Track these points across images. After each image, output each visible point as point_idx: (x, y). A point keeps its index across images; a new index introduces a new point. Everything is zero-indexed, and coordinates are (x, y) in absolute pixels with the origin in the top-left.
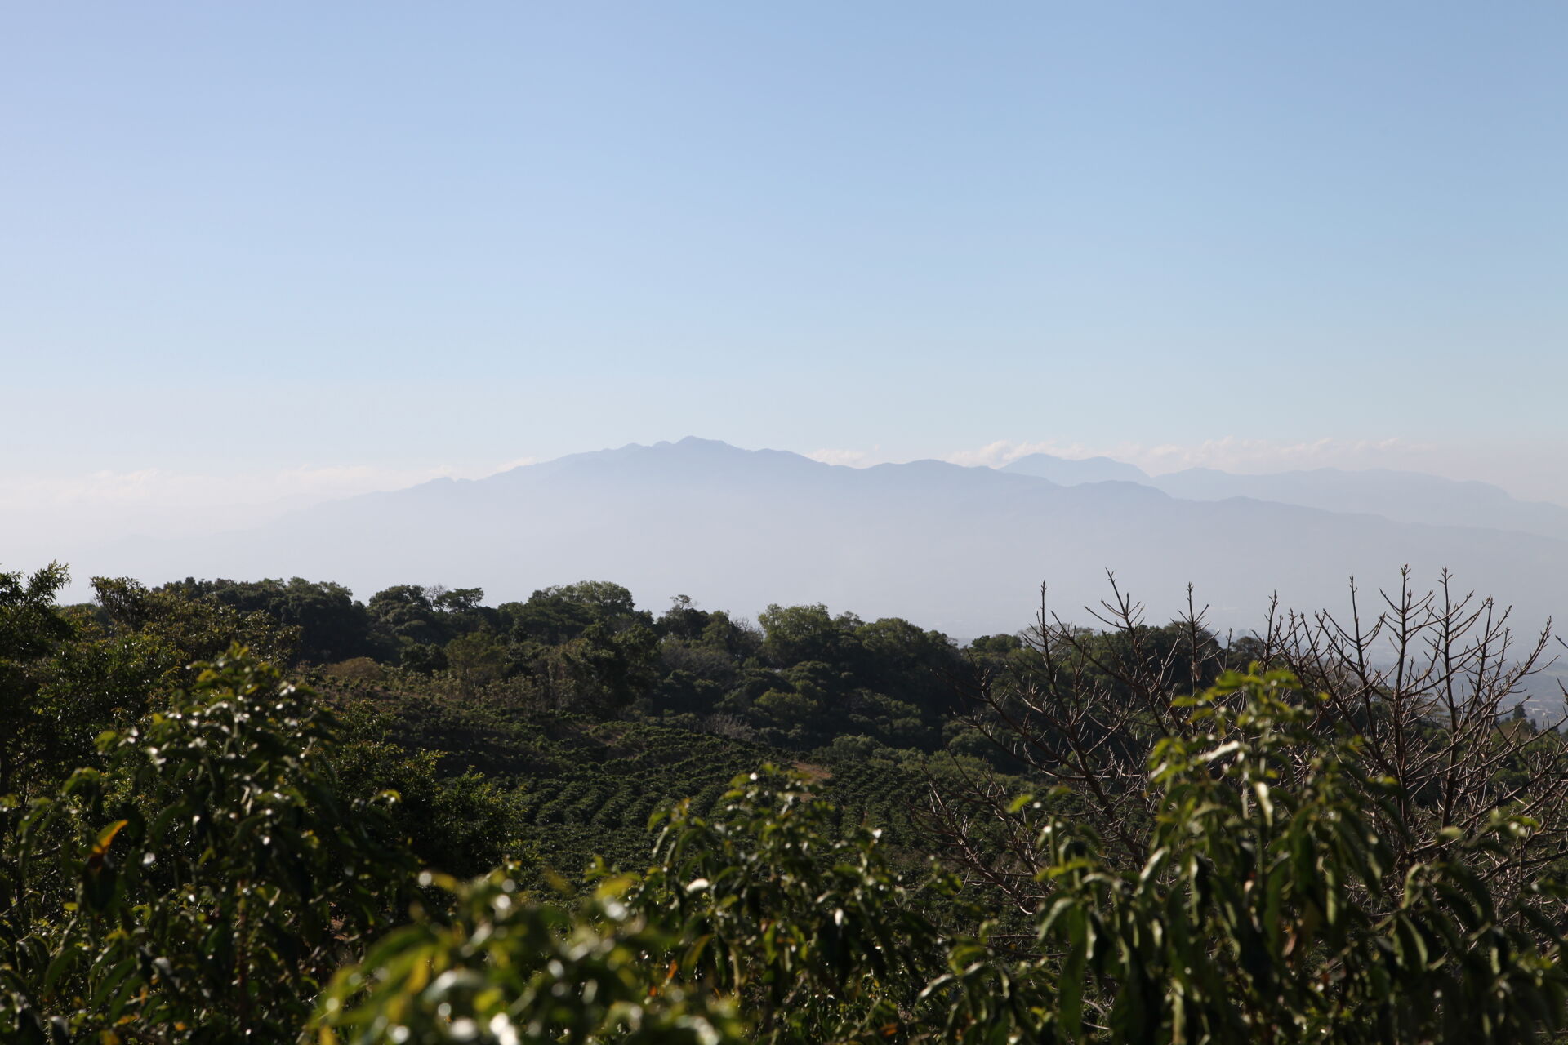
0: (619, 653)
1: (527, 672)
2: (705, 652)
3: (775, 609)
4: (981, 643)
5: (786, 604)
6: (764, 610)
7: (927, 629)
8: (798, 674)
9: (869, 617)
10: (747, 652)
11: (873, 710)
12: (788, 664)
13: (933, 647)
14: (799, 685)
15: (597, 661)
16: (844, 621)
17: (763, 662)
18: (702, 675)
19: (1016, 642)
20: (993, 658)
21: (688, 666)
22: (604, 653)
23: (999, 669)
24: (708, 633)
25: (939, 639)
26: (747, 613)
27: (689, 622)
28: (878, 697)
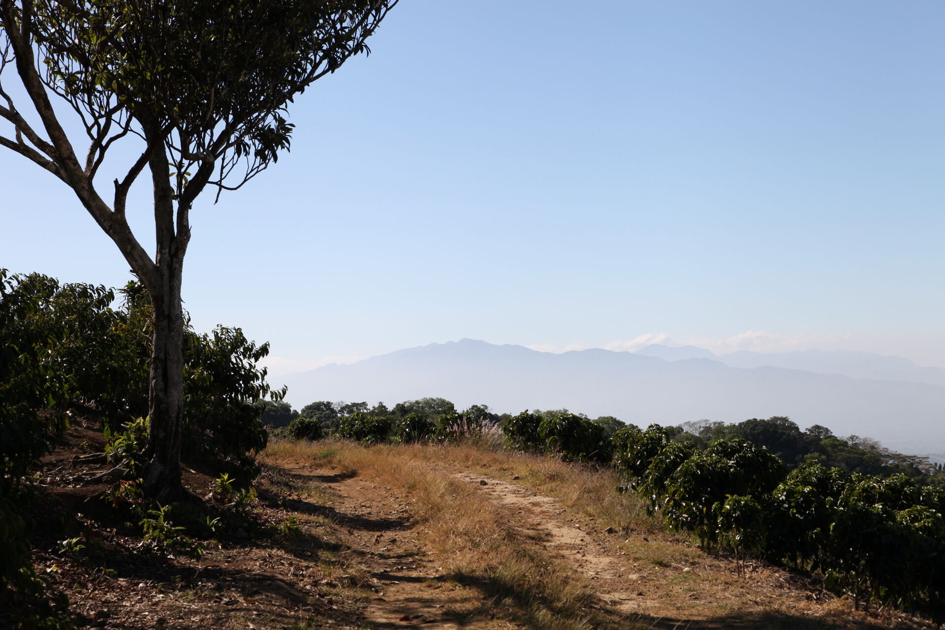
19: (680, 429)
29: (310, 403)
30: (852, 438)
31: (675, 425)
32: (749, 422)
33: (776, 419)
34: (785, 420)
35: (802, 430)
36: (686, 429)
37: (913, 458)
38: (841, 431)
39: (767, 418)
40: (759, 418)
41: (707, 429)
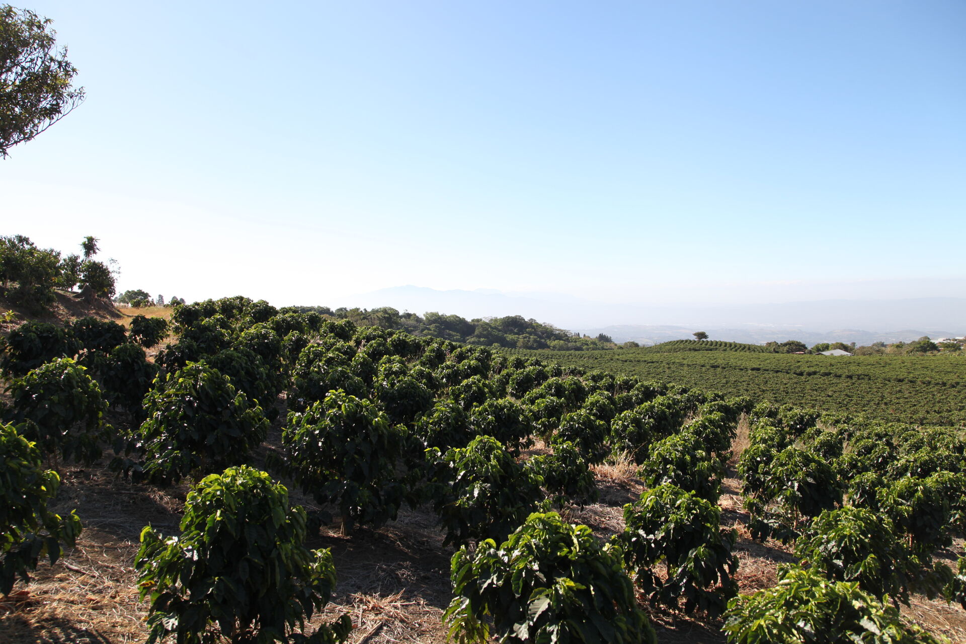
0: (390, 316)
1: (367, 319)
2: (411, 322)
3: (427, 313)
4: (473, 321)
5: (429, 312)
6: (425, 313)
7: (461, 317)
8: (432, 327)
9: (448, 315)
10: (421, 322)
11: (449, 335)
12: (431, 324)
13: (462, 322)
14: (433, 329)
15: (384, 317)
16: (443, 315)
17: (424, 324)
18: (410, 327)
19: (481, 320)
20: (476, 323)
21: (407, 325)
22: (386, 315)
23: (478, 325)
24: (412, 318)
25: (464, 319)
26: (421, 314)
27: (408, 316)
28: (450, 332)
29: (338, 308)
30: (544, 323)
31: (479, 318)
32: (507, 317)
33: (517, 316)
34: (520, 316)
35: (526, 320)
36: (483, 319)
37: (565, 330)
38: (540, 321)
39: (513, 316)
40: (510, 316)
41: (492, 320)
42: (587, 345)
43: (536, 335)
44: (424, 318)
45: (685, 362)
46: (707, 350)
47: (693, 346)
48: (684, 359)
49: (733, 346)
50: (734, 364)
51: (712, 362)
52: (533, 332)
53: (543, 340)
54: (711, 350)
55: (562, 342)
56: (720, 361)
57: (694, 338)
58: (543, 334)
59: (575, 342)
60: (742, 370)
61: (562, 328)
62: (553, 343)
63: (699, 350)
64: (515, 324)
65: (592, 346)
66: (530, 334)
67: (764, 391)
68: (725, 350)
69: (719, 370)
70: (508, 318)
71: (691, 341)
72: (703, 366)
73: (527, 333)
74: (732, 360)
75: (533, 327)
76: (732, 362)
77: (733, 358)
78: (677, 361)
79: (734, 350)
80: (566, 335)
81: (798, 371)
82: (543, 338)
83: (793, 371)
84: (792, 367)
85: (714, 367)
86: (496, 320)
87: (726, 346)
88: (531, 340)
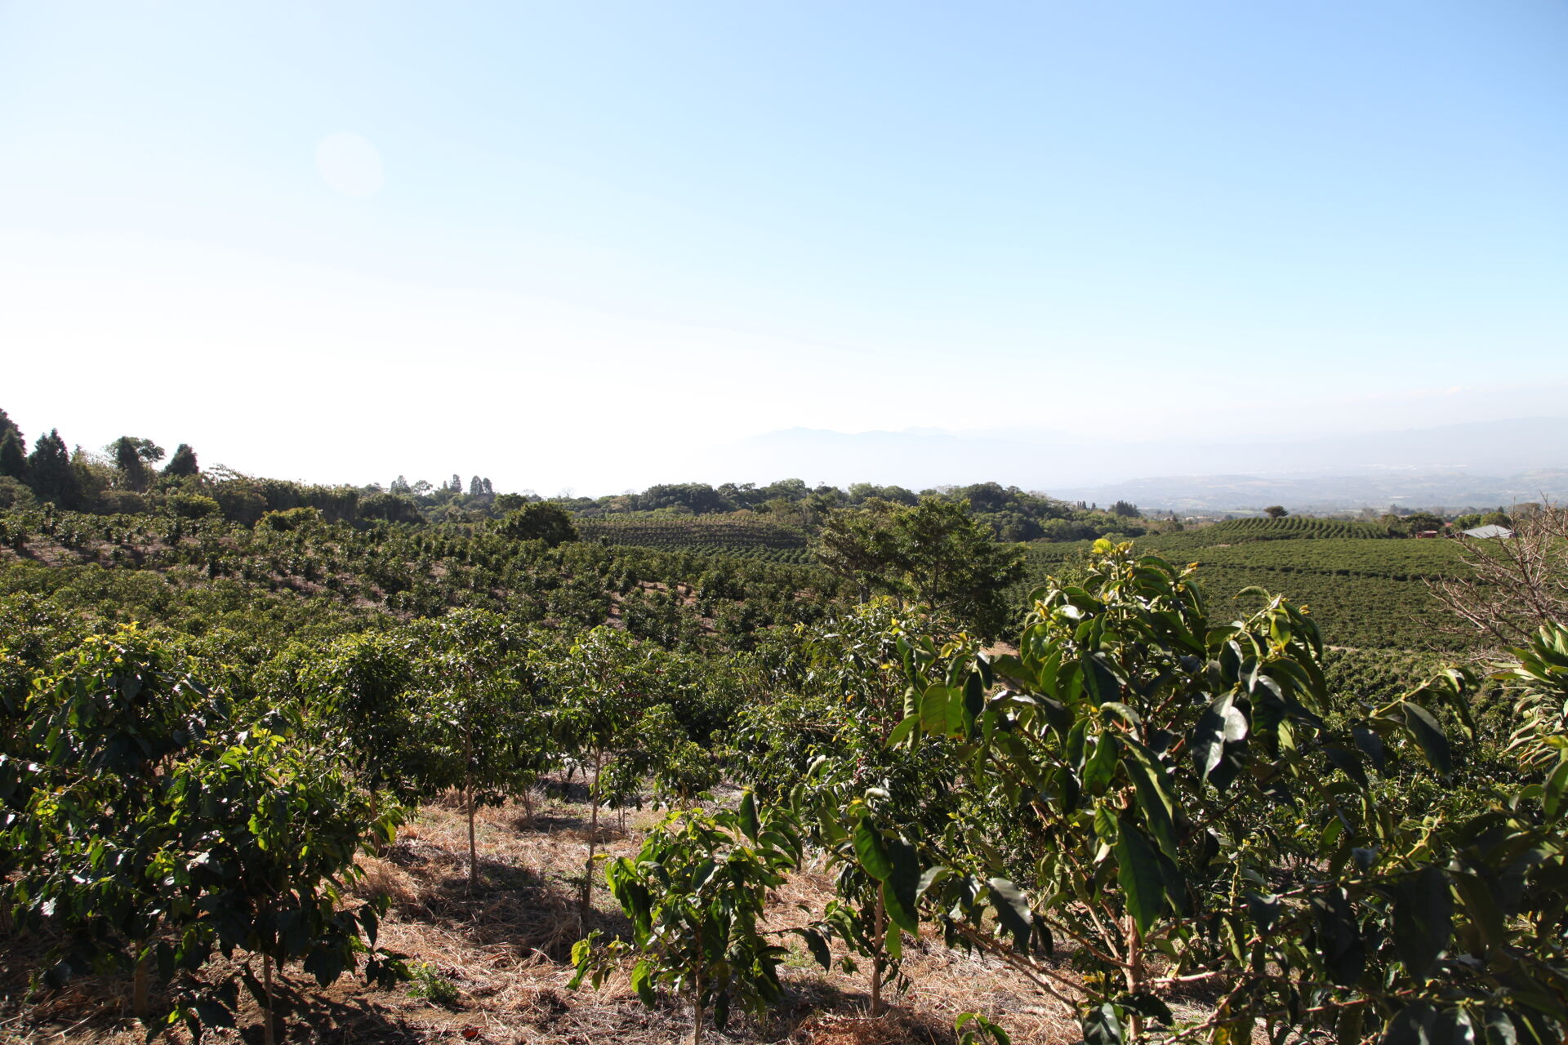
5: (857, 483)
25: (909, 491)
42: (1101, 523)
43: (1020, 511)
44: (850, 494)
45: (1247, 563)
46: (1282, 538)
47: (1261, 532)
48: (1246, 558)
49: (1324, 527)
50: (1315, 565)
51: (1285, 561)
52: (1016, 508)
53: (1032, 520)
54: (1288, 538)
55: (1061, 521)
56: (1297, 561)
57: (1267, 515)
58: (1032, 509)
59: (1082, 519)
60: (1323, 573)
61: (1062, 499)
62: (1047, 523)
63: (1271, 539)
64: (988, 497)
65: (1108, 525)
66: (1012, 510)
67: (1341, 606)
68: (1310, 537)
69: (1292, 574)
70: (977, 486)
71: (1261, 521)
72: (1272, 569)
73: (1007, 509)
74: (1314, 557)
75: (1015, 500)
76: (1314, 560)
77: (1317, 551)
78: (1237, 561)
79: (1324, 534)
80: (1068, 510)
81: (1400, 574)
82: (1031, 516)
83: (1393, 574)
84: (1394, 568)
85: (1286, 570)
86: (958, 491)
87: (1313, 527)
88: (1015, 520)
